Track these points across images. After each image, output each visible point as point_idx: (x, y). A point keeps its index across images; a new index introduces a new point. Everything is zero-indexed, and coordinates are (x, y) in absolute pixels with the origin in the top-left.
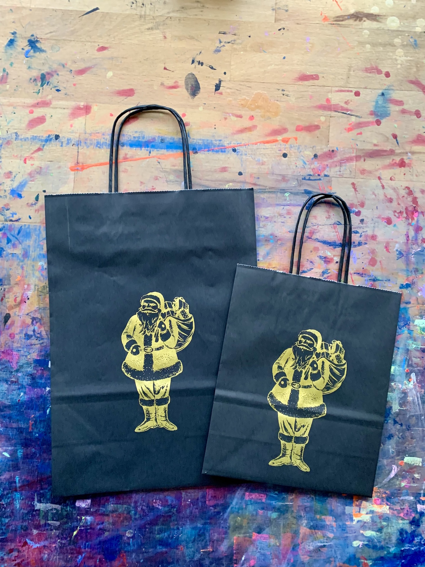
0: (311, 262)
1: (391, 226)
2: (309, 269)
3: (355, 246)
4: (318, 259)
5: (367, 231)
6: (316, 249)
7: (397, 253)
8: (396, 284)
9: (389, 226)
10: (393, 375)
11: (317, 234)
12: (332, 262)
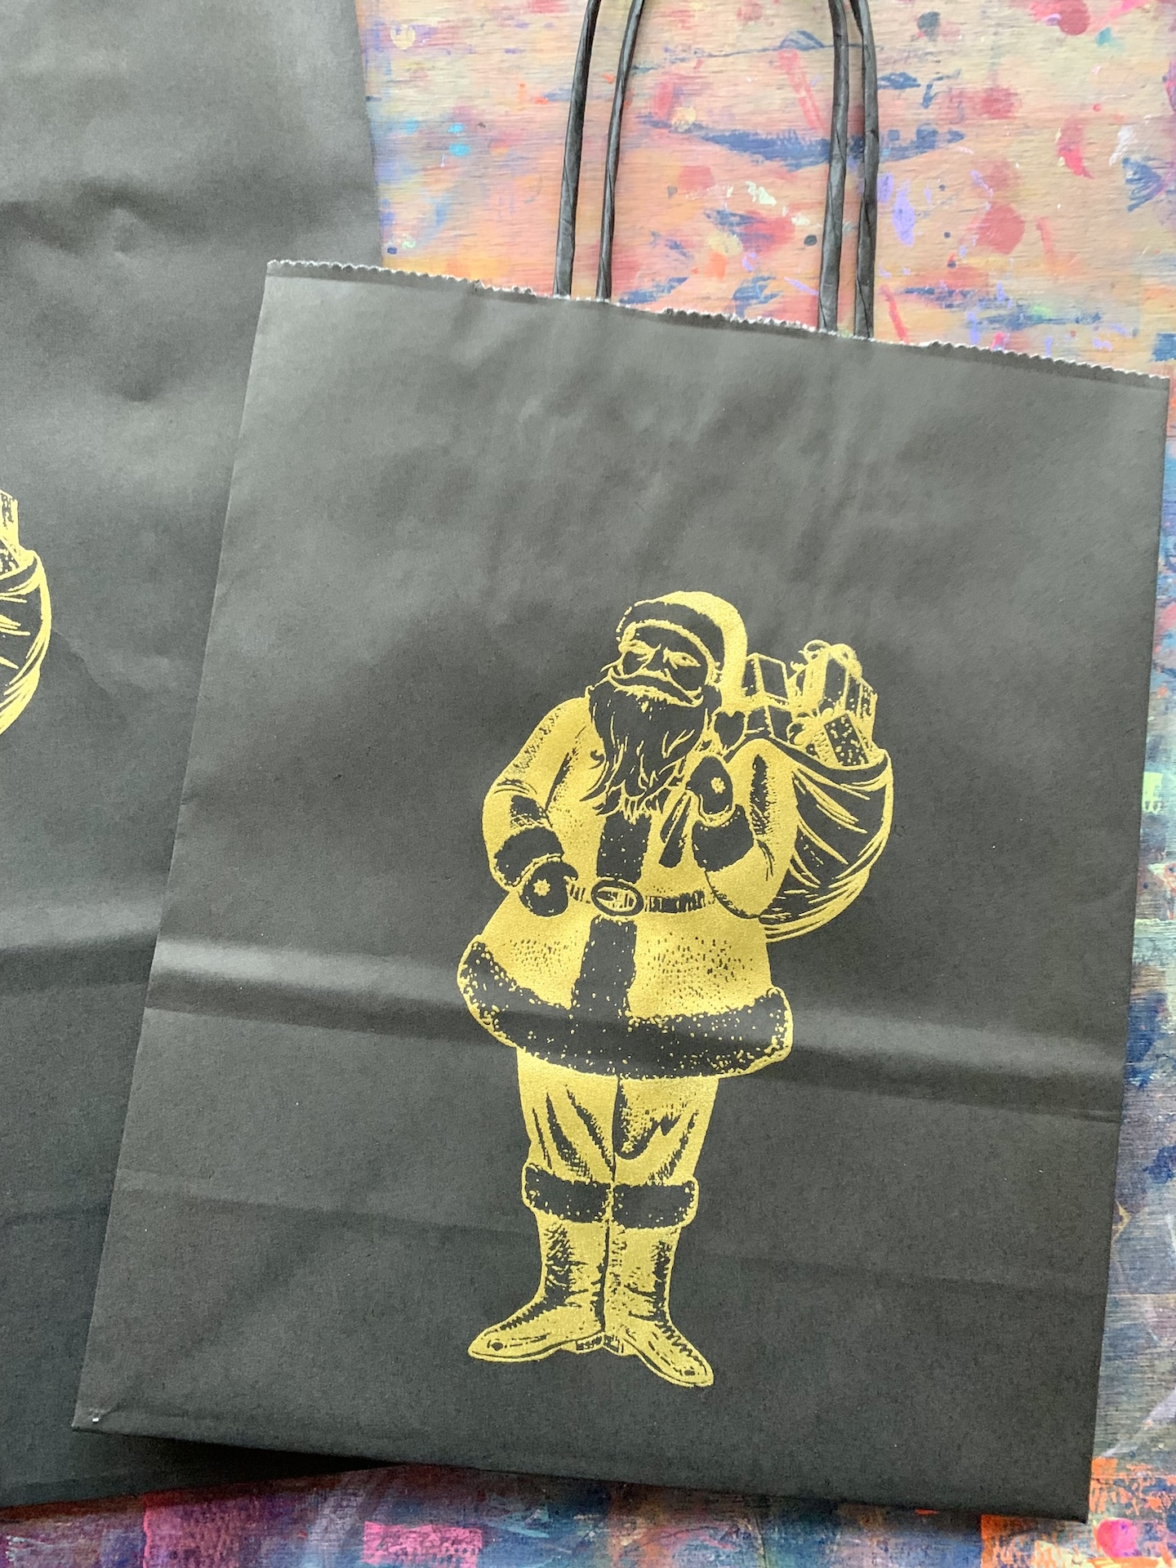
0: (675, 246)
1: (1085, 39)
2: (663, 280)
3: (901, 154)
4: (706, 225)
5: (959, 73)
6: (698, 178)
7: (1130, 174)
8: (1135, 334)
9: (1072, 40)
10: (1153, 819)
11: (698, 100)
12: (784, 240)
